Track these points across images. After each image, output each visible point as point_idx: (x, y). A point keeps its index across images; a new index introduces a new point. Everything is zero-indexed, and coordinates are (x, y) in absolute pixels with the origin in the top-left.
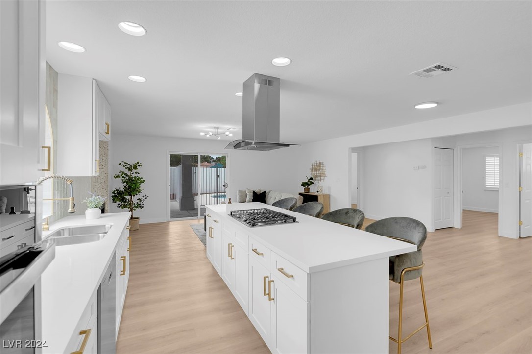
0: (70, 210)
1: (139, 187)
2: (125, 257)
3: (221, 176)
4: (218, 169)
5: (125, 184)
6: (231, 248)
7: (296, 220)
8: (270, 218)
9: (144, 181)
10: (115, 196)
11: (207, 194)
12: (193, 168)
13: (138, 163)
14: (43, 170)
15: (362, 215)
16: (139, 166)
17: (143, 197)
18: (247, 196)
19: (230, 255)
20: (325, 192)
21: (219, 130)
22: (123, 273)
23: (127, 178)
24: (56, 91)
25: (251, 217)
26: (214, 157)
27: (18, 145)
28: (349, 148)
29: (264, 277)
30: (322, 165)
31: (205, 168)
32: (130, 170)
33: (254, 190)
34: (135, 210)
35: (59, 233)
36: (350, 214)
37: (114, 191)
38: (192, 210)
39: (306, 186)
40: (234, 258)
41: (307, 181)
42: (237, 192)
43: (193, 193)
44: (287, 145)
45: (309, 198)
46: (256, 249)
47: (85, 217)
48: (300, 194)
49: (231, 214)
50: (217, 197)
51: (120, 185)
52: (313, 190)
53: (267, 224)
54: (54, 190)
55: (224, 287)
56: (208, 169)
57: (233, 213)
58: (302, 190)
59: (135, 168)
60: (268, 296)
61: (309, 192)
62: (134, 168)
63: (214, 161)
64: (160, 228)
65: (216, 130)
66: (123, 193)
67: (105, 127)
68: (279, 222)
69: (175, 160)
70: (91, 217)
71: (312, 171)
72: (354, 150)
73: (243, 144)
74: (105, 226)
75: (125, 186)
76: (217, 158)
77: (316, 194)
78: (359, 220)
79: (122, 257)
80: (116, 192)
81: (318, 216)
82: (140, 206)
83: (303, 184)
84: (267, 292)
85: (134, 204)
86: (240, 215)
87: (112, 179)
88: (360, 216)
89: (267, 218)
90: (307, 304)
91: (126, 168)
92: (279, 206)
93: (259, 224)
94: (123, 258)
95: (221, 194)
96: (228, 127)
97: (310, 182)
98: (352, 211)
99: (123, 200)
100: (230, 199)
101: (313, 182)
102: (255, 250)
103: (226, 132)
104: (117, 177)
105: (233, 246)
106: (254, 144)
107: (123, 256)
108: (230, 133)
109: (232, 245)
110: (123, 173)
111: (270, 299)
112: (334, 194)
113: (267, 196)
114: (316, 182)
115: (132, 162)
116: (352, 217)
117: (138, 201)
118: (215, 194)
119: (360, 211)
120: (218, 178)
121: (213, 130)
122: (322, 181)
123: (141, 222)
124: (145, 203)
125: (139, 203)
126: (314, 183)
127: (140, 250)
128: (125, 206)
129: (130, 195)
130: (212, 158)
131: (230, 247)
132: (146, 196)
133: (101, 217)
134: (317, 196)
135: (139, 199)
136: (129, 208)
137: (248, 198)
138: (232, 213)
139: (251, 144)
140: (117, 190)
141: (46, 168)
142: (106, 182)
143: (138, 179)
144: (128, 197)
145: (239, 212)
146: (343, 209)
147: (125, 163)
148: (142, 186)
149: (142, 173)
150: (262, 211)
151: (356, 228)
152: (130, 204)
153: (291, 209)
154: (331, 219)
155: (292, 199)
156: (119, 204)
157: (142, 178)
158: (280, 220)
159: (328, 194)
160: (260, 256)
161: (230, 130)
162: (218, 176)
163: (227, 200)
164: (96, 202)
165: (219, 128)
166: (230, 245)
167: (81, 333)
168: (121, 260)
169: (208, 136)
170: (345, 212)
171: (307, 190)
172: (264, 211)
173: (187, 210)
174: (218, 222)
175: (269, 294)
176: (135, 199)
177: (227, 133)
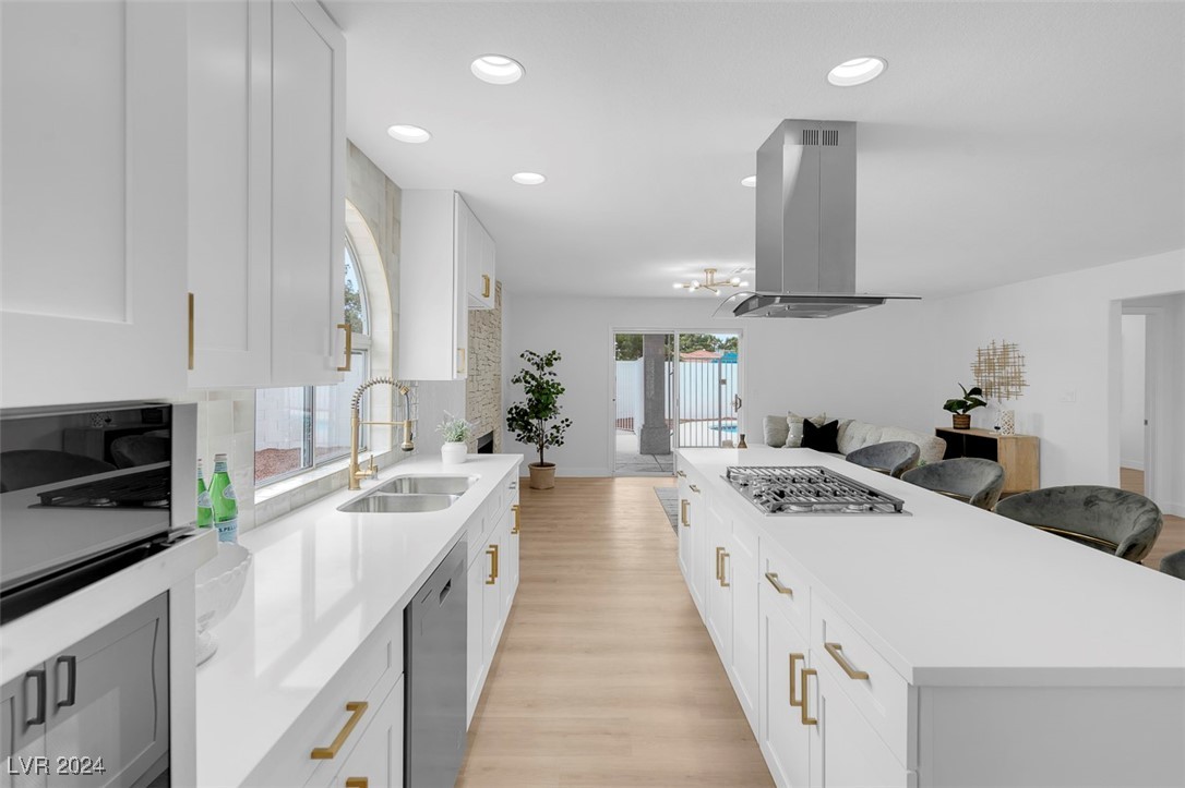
0: (405, 444)
1: (555, 402)
2: (496, 547)
3: (728, 382)
4: (723, 365)
5: (530, 396)
6: (723, 559)
7: (905, 507)
8: (825, 494)
9: (563, 390)
10: (513, 419)
11: (697, 420)
12: (667, 363)
13: (554, 352)
14: (339, 369)
15: (1153, 515)
16: (556, 359)
17: (563, 422)
18: (788, 430)
19: (720, 575)
20: (1023, 428)
21: (718, 276)
22: (490, 579)
23: (534, 383)
24: (397, 222)
25: (777, 488)
26: (723, 337)
27: (125, 320)
28: (1114, 302)
29: (791, 656)
30: (1011, 355)
31: (699, 364)
32: (540, 367)
33: (806, 416)
34: (547, 447)
35: (395, 486)
36: (1104, 506)
37: (511, 409)
38: (664, 454)
39: (960, 411)
40: (728, 585)
41: (961, 397)
42: (765, 420)
43: (667, 417)
44: (878, 300)
45: (966, 445)
46: (775, 575)
47: (441, 459)
48: (940, 433)
49: (729, 476)
50: (720, 428)
51: (521, 398)
52: (982, 422)
53: (816, 511)
54: (393, 405)
55: (708, 649)
56: (705, 364)
57: (732, 474)
58: (947, 421)
59: (549, 363)
60: (800, 708)
61: (968, 428)
62: (547, 364)
63: (721, 347)
64: (594, 489)
65: (709, 275)
66: (526, 413)
67: (482, 282)
68: (851, 507)
69: (629, 347)
70: (451, 460)
71: (978, 371)
72: (1130, 306)
73: (754, 303)
74: (466, 478)
75: (530, 400)
76: (728, 341)
77: (993, 434)
78: (1138, 529)
79: (491, 546)
80: (514, 411)
81: (983, 501)
82: (557, 442)
83: (950, 406)
84: (798, 697)
85: (546, 436)
86: (748, 478)
87: (508, 385)
88: (1144, 518)
89: (818, 494)
90: (909, 775)
91: (533, 364)
92: (865, 461)
93: (794, 508)
94: (493, 549)
95: (729, 422)
96: (736, 265)
97: (971, 400)
98: (1111, 497)
99: (526, 427)
100: (743, 437)
101: (983, 400)
102: (771, 577)
103: (733, 277)
104: (518, 381)
105: (728, 555)
106: (781, 301)
107: (492, 544)
108: (742, 281)
109: (727, 552)
110: (527, 373)
111: (805, 720)
112: (1052, 435)
113: (840, 433)
114: (992, 401)
115: (544, 353)
116: (1110, 517)
117: (554, 431)
118: (717, 423)
119: (1143, 502)
120: (723, 386)
121: (703, 276)
122: (1013, 397)
123: (559, 472)
124: (567, 435)
125: (556, 434)
126: (984, 404)
127: (549, 532)
128: (530, 439)
129: (538, 418)
130: (719, 340)
131: (721, 556)
132: (567, 420)
133: (467, 461)
134: (995, 440)
135: (555, 427)
136: (537, 443)
137: (791, 436)
138: (729, 472)
139: (773, 302)
140: (516, 408)
141: (344, 366)
142: (496, 390)
143: (553, 386)
144: (534, 422)
145: (748, 471)
146: (1075, 489)
147: (531, 353)
148: (560, 401)
149: (560, 374)
150: (807, 473)
151: (1125, 555)
152: (538, 436)
153: (897, 475)
154: (1027, 513)
155: (904, 445)
156: (519, 435)
157: (559, 384)
158: (852, 503)
159: (1032, 434)
160: (785, 596)
161: (744, 272)
162: (722, 382)
163: (736, 440)
164: (459, 430)
165: (716, 270)
166: (721, 552)
167: (350, 707)
168: (488, 552)
169: (692, 289)
170: (1083, 496)
171: (965, 422)
172: (816, 473)
173: (653, 455)
174: (698, 491)
175: (803, 704)
176: (547, 427)
177: (735, 281)
